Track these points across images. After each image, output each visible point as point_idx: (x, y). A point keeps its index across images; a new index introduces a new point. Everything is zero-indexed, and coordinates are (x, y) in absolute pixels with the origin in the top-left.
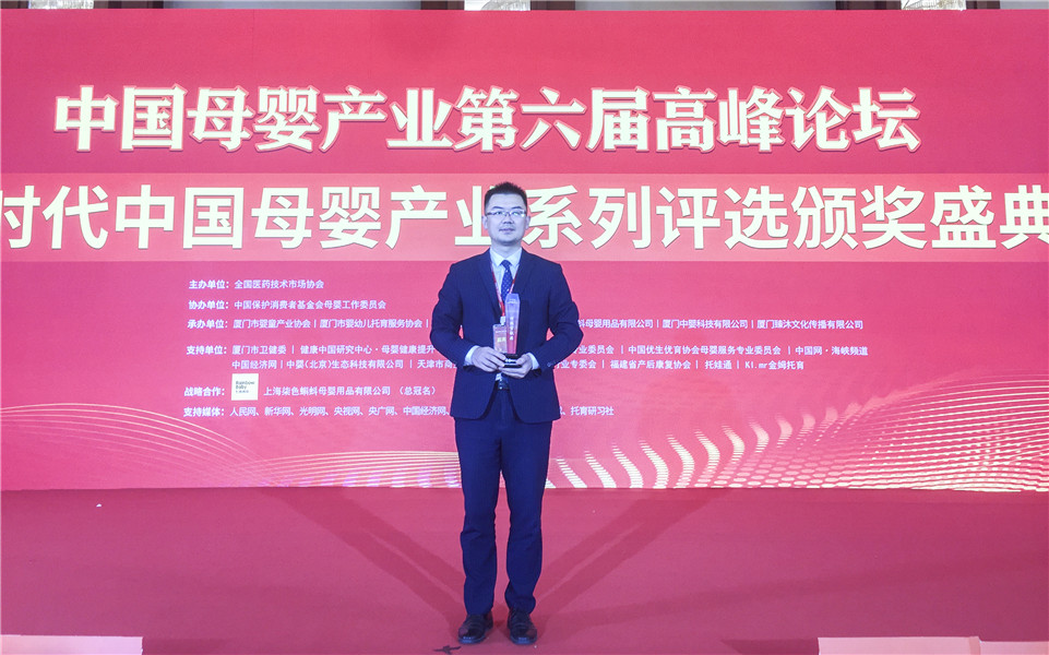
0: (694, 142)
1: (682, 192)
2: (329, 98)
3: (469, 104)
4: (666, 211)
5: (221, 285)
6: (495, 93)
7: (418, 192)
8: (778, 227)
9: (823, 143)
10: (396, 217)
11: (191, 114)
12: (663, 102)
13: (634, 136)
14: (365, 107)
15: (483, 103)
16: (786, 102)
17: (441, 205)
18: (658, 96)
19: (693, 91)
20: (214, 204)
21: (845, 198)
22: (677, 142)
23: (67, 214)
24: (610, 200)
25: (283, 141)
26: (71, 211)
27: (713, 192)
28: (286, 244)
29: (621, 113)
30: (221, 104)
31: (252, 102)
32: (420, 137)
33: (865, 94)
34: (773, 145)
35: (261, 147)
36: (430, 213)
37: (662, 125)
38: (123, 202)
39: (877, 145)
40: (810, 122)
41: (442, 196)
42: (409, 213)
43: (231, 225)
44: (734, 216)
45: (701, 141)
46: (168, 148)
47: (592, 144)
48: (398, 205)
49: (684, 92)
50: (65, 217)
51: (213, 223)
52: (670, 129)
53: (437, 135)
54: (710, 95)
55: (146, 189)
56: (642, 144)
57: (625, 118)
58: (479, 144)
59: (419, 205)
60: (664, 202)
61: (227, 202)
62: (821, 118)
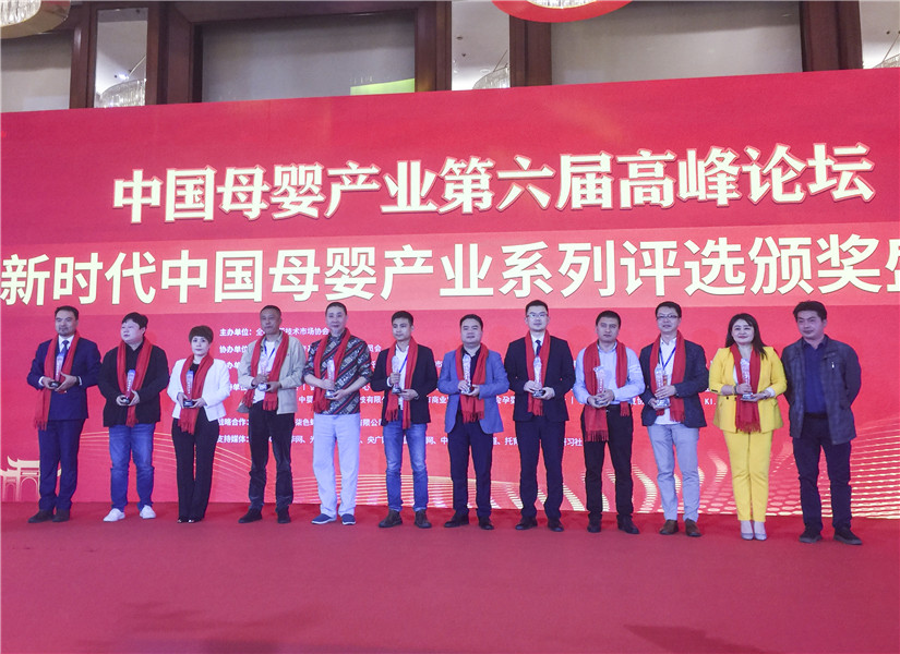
0: (655, 199)
1: (644, 245)
2: (332, 172)
3: (451, 172)
4: (630, 262)
5: (245, 332)
6: (474, 162)
7: (408, 251)
8: (735, 275)
9: (779, 196)
10: (389, 272)
11: (220, 189)
12: (625, 164)
13: (599, 196)
14: (362, 179)
15: (463, 171)
16: (743, 159)
17: (427, 262)
18: (621, 159)
19: (654, 153)
20: (239, 264)
21: (800, 247)
22: (639, 200)
23: (124, 275)
24: (577, 253)
25: (294, 210)
26: (127, 273)
27: (673, 244)
28: (297, 298)
29: (587, 175)
30: (244, 180)
31: (269, 177)
32: (409, 203)
33: (820, 149)
34: (730, 200)
35: (277, 216)
36: (419, 268)
37: (625, 185)
38: (167, 264)
39: (831, 196)
40: (766, 177)
41: (429, 253)
42: (400, 269)
43: (253, 282)
44: (693, 266)
45: (662, 198)
46: (202, 219)
47: (561, 204)
48: (391, 262)
49: (646, 155)
50: (123, 279)
51: (238, 280)
52: (632, 188)
53: (424, 201)
54: (670, 156)
55: (185, 253)
56: (607, 203)
57: (591, 180)
58: (460, 207)
59: (409, 261)
60: (627, 254)
61: (249, 263)
62: (776, 174)
